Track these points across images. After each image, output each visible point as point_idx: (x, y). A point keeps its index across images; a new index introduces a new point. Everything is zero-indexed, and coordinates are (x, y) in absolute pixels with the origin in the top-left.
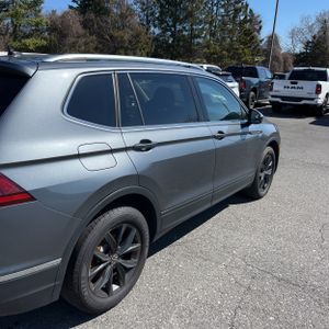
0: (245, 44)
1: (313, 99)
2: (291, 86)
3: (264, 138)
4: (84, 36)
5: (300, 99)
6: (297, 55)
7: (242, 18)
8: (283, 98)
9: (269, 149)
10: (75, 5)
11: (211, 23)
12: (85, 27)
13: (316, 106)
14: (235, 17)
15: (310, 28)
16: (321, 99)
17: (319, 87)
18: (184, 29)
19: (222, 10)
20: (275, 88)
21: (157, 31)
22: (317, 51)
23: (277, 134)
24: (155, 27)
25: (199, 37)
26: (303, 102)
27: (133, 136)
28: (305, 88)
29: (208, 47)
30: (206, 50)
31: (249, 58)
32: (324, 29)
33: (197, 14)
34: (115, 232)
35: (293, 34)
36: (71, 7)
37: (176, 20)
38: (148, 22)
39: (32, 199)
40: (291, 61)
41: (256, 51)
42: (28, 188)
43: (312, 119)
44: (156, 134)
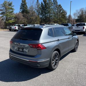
0: (63, 18)
1: (82, 30)
2: (77, 27)
3: (76, 39)
4: (24, 19)
5: (79, 30)
6: (76, 20)
7: (62, 12)
8: (75, 30)
9: (77, 41)
10: (21, 12)
11: (54, 13)
12: (24, 16)
13: (83, 32)
14: (60, 11)
15: (79, 13)
16: (84, 30)
17: (84, 27)
18: (48, 15)
19: (57, 10)
20: (73, 28)
21: (41, 16)
22: (81, 18)
23: (78, 38)
24: (40, 15)
25: (52, 17)
26: (80, 31)
27: (56, 38)
28: (80, 28)
29: (54, 19)
30: (53, 20)
31: (64, 21)
32: (82, 13)
33: (51, 11)
34: (55, 55)
35: (74, 15)
36: (20, 12)
37: (46, 13)
38: (39, 14)
39: (46, 48)
40: (75, 21)
41: (66, 19)
42: (46, 47)
43: (83, 35)
44: (60, 38)
